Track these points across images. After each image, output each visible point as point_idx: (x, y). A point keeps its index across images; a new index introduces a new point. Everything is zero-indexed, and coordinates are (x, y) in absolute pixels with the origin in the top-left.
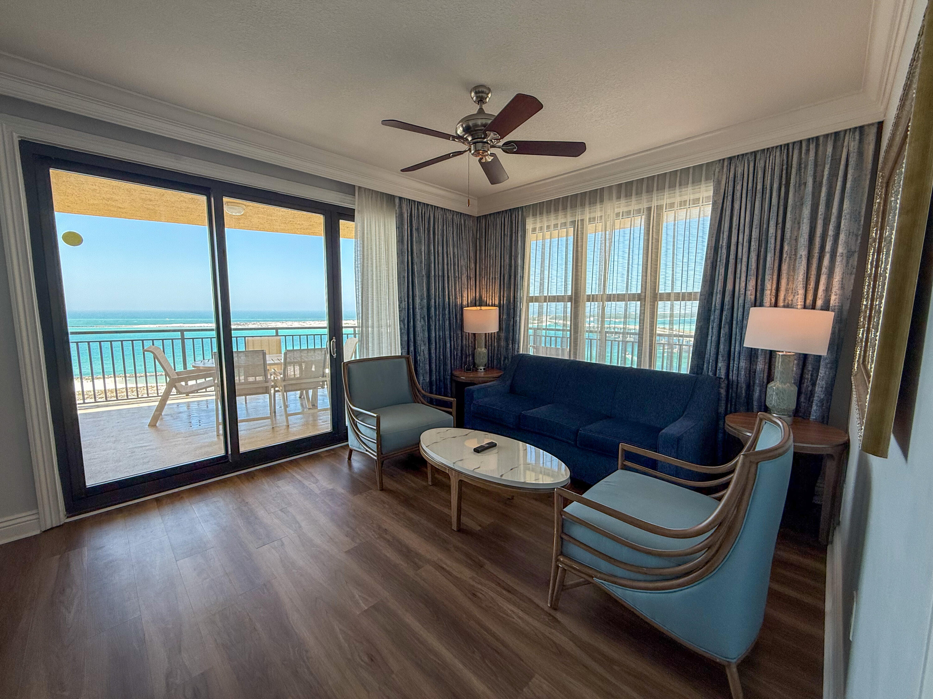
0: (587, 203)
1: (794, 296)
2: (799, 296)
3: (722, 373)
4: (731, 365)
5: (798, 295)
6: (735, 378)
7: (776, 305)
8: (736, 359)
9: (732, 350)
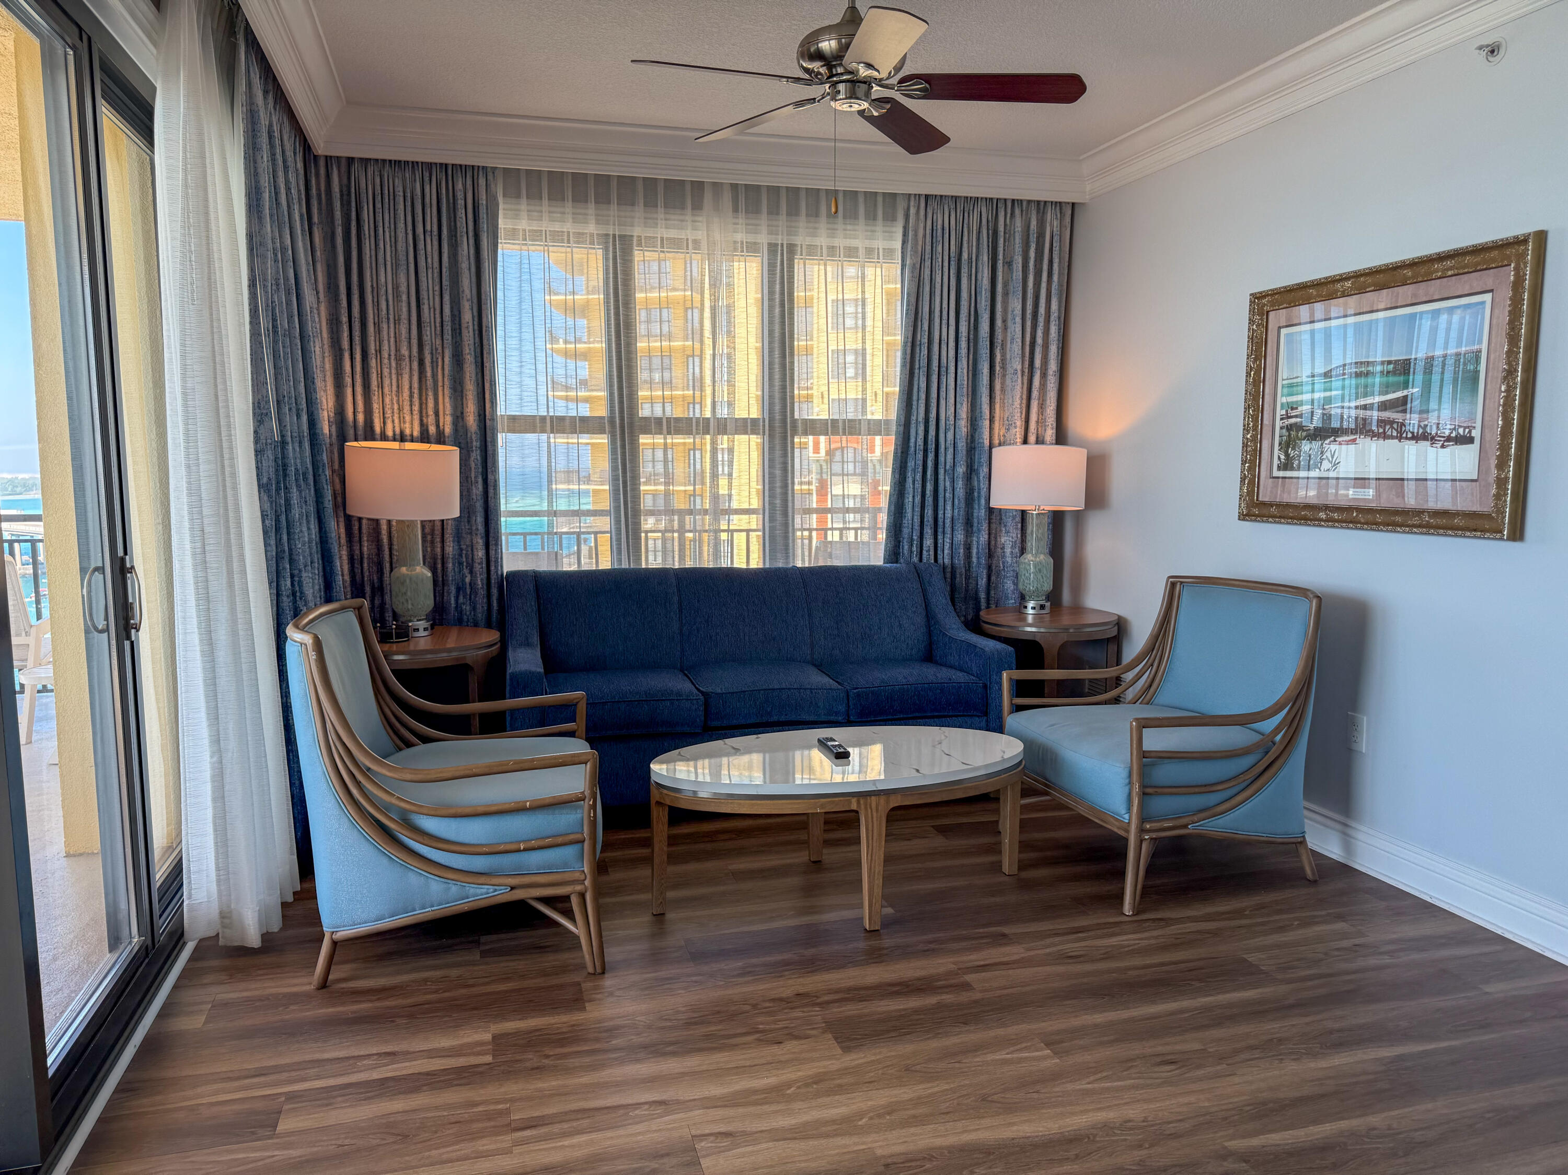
0: (660, 201)
1: (1008, 430)
2: (1018, 429)
3: (929, 556)
4: (940, 541)
5: (1016, 427)
6: (947, 561)
7: (1025, 442)
8: (948, 530)
9: (940, 515)
